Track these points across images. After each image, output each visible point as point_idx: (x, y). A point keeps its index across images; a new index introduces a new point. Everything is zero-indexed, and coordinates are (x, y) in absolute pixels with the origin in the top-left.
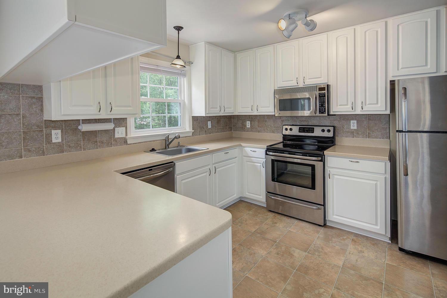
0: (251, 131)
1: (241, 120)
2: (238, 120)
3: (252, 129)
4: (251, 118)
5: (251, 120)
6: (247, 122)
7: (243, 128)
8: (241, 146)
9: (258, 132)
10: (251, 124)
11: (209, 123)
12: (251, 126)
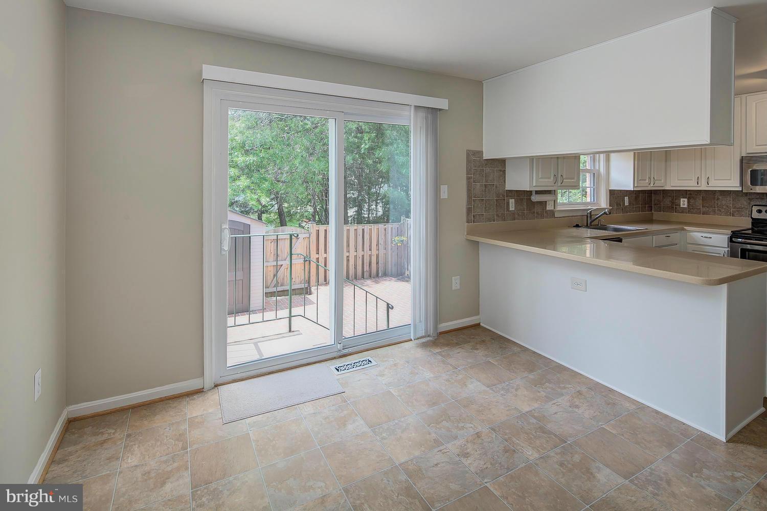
0: (689, 212)
1: (670, 196)
2: (663, 196)
3: (690, 209)
4: (690, 194)
5: (689, 198)
6: (682, 200)
7: (674, 207)
8: (683, 229)
9: (703, 214)
10: (689, 202)
11: (626, 199)
12: (688, 206)
